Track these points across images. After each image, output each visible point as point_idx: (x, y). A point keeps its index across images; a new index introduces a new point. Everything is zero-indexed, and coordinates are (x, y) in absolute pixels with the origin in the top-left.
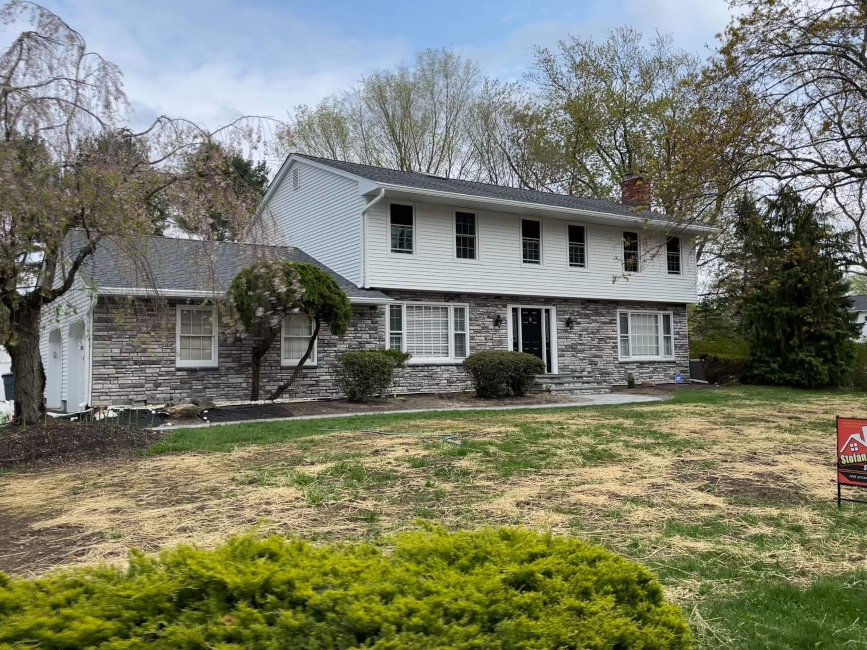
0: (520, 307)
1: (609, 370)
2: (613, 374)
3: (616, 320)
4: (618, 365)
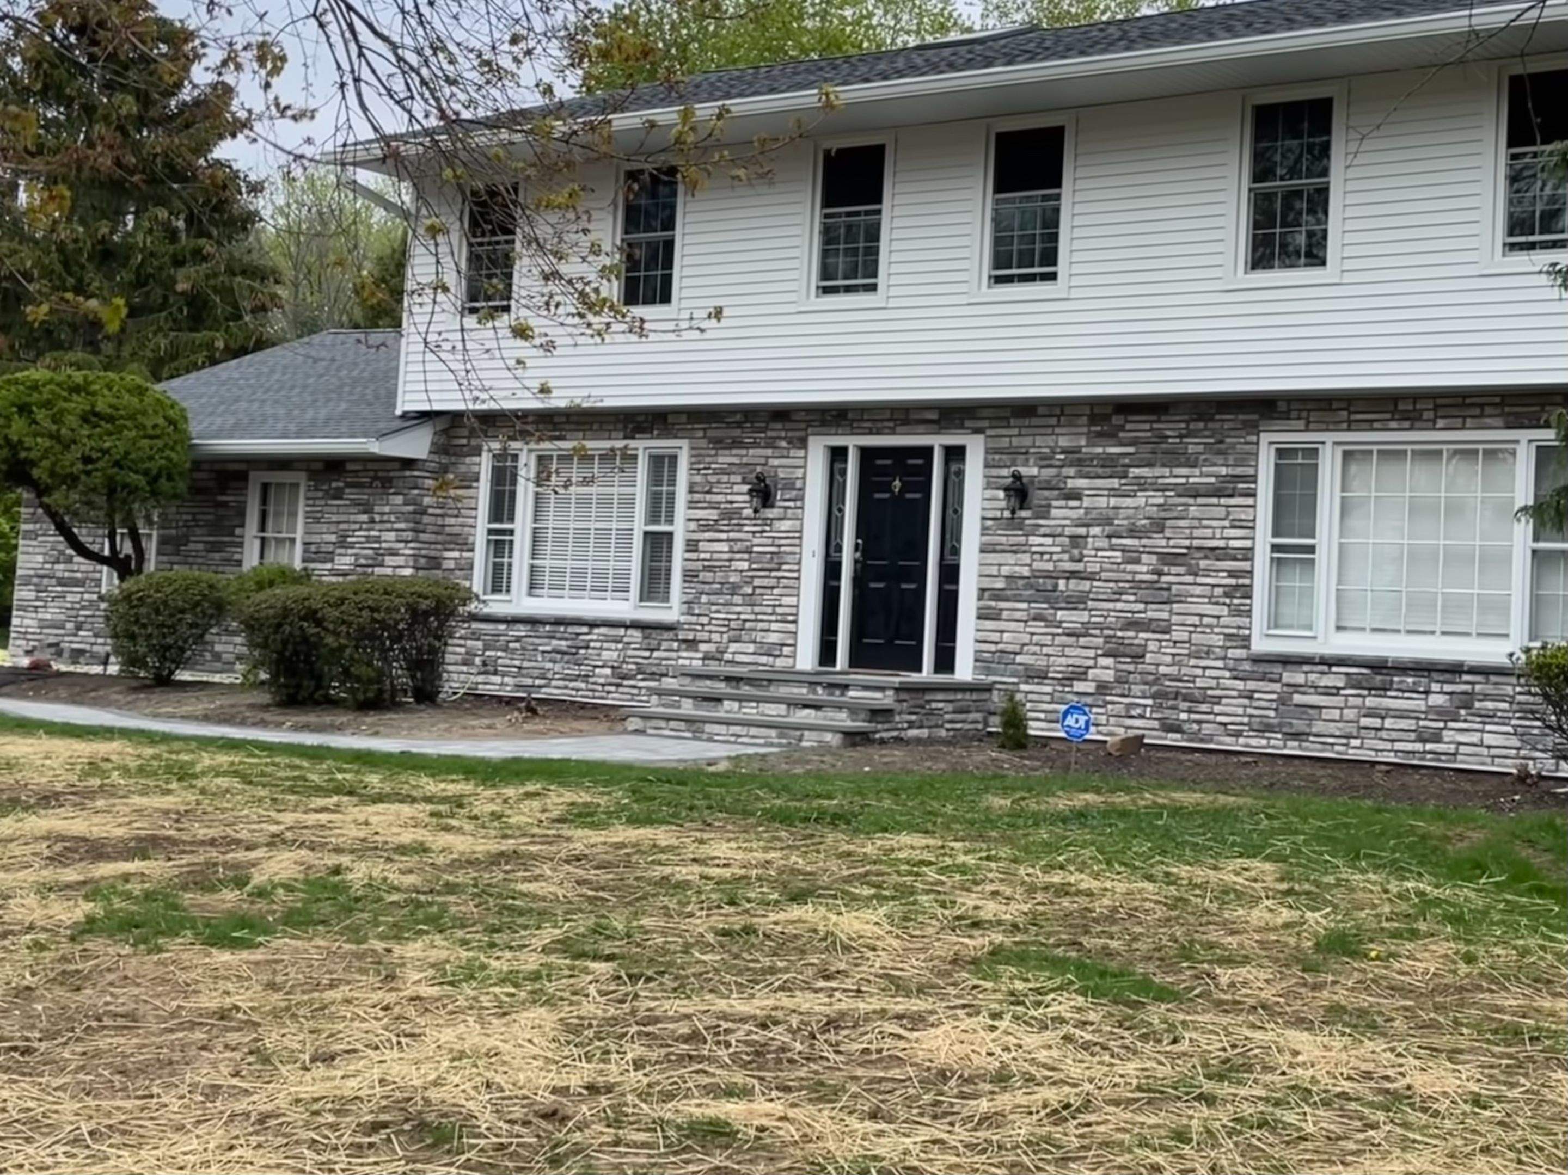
0: (853, 442)
1: (1199, 683)
2: (1218, 700)
3: (1253, 479)
4: (1247, 666)
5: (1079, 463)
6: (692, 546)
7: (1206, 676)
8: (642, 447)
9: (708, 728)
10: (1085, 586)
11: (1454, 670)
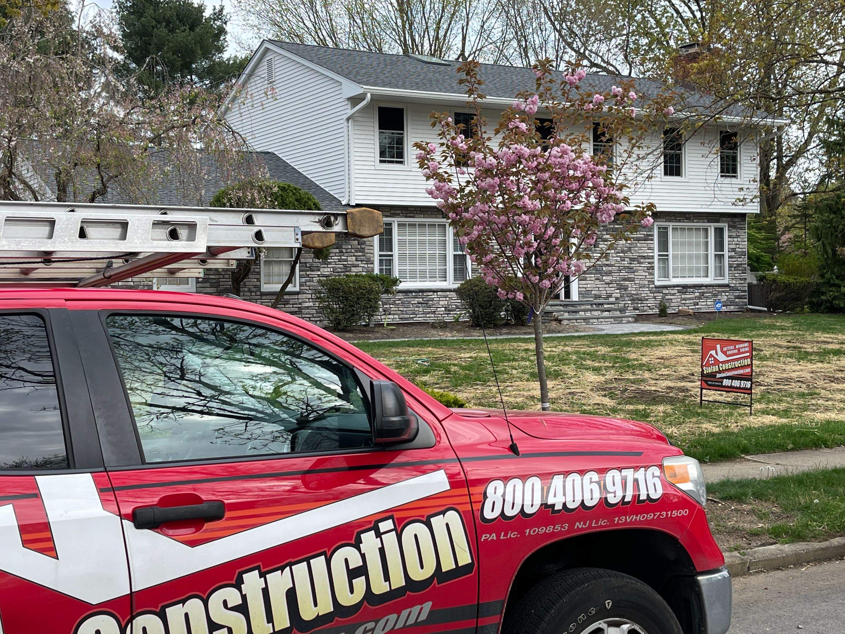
1: (643, 295)
2: (647, 300)
3: (653, 235)
4: (654, 289)
7: (645, 292)
8: (449, 222)
9: (591, 321)
10: (610, 268)
11: (700, 286)
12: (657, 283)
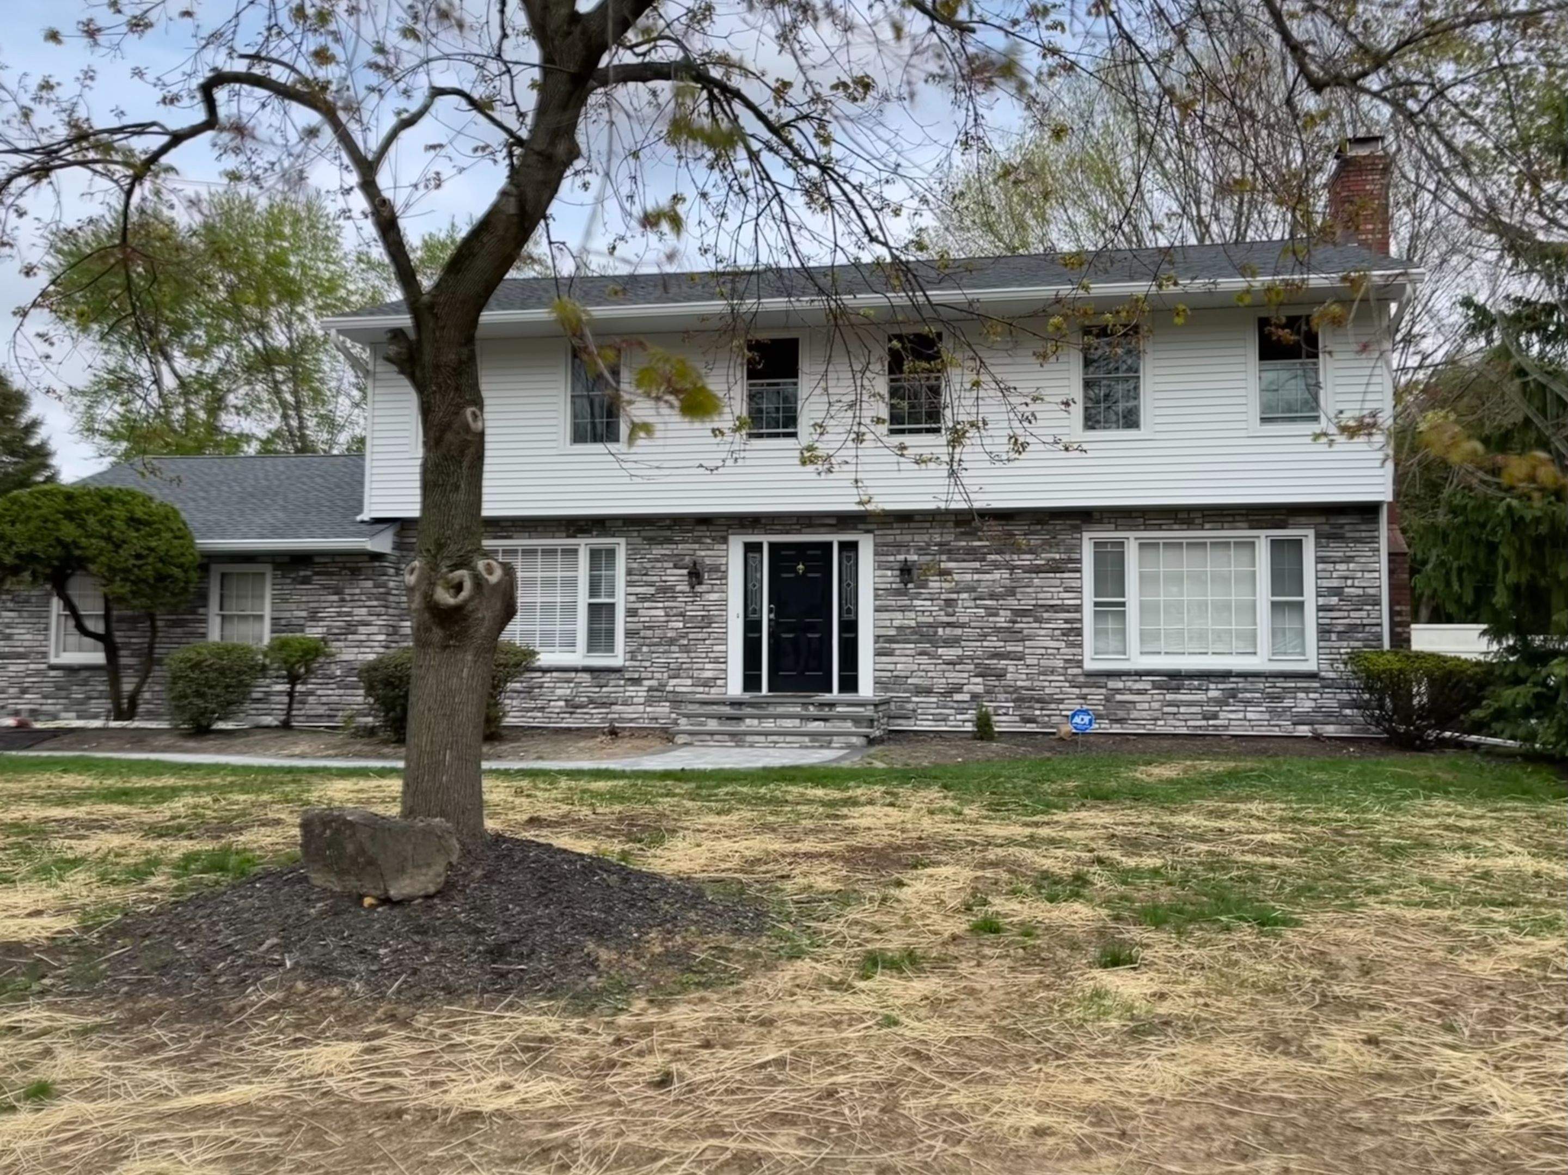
0: (765, 539)
1: (1047, 691)
2: (1061, 701)
3: (1079, 561)
4: (1082, 679)
5: (949, 552)
6: (632, 612)
7: (1052, 686)
8: (584, 545)
9: (749, 739)
10: (958, 631)
11: (1225, 675)
12: (1089, 665)
